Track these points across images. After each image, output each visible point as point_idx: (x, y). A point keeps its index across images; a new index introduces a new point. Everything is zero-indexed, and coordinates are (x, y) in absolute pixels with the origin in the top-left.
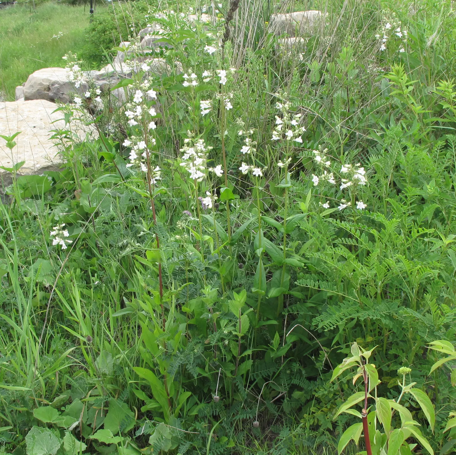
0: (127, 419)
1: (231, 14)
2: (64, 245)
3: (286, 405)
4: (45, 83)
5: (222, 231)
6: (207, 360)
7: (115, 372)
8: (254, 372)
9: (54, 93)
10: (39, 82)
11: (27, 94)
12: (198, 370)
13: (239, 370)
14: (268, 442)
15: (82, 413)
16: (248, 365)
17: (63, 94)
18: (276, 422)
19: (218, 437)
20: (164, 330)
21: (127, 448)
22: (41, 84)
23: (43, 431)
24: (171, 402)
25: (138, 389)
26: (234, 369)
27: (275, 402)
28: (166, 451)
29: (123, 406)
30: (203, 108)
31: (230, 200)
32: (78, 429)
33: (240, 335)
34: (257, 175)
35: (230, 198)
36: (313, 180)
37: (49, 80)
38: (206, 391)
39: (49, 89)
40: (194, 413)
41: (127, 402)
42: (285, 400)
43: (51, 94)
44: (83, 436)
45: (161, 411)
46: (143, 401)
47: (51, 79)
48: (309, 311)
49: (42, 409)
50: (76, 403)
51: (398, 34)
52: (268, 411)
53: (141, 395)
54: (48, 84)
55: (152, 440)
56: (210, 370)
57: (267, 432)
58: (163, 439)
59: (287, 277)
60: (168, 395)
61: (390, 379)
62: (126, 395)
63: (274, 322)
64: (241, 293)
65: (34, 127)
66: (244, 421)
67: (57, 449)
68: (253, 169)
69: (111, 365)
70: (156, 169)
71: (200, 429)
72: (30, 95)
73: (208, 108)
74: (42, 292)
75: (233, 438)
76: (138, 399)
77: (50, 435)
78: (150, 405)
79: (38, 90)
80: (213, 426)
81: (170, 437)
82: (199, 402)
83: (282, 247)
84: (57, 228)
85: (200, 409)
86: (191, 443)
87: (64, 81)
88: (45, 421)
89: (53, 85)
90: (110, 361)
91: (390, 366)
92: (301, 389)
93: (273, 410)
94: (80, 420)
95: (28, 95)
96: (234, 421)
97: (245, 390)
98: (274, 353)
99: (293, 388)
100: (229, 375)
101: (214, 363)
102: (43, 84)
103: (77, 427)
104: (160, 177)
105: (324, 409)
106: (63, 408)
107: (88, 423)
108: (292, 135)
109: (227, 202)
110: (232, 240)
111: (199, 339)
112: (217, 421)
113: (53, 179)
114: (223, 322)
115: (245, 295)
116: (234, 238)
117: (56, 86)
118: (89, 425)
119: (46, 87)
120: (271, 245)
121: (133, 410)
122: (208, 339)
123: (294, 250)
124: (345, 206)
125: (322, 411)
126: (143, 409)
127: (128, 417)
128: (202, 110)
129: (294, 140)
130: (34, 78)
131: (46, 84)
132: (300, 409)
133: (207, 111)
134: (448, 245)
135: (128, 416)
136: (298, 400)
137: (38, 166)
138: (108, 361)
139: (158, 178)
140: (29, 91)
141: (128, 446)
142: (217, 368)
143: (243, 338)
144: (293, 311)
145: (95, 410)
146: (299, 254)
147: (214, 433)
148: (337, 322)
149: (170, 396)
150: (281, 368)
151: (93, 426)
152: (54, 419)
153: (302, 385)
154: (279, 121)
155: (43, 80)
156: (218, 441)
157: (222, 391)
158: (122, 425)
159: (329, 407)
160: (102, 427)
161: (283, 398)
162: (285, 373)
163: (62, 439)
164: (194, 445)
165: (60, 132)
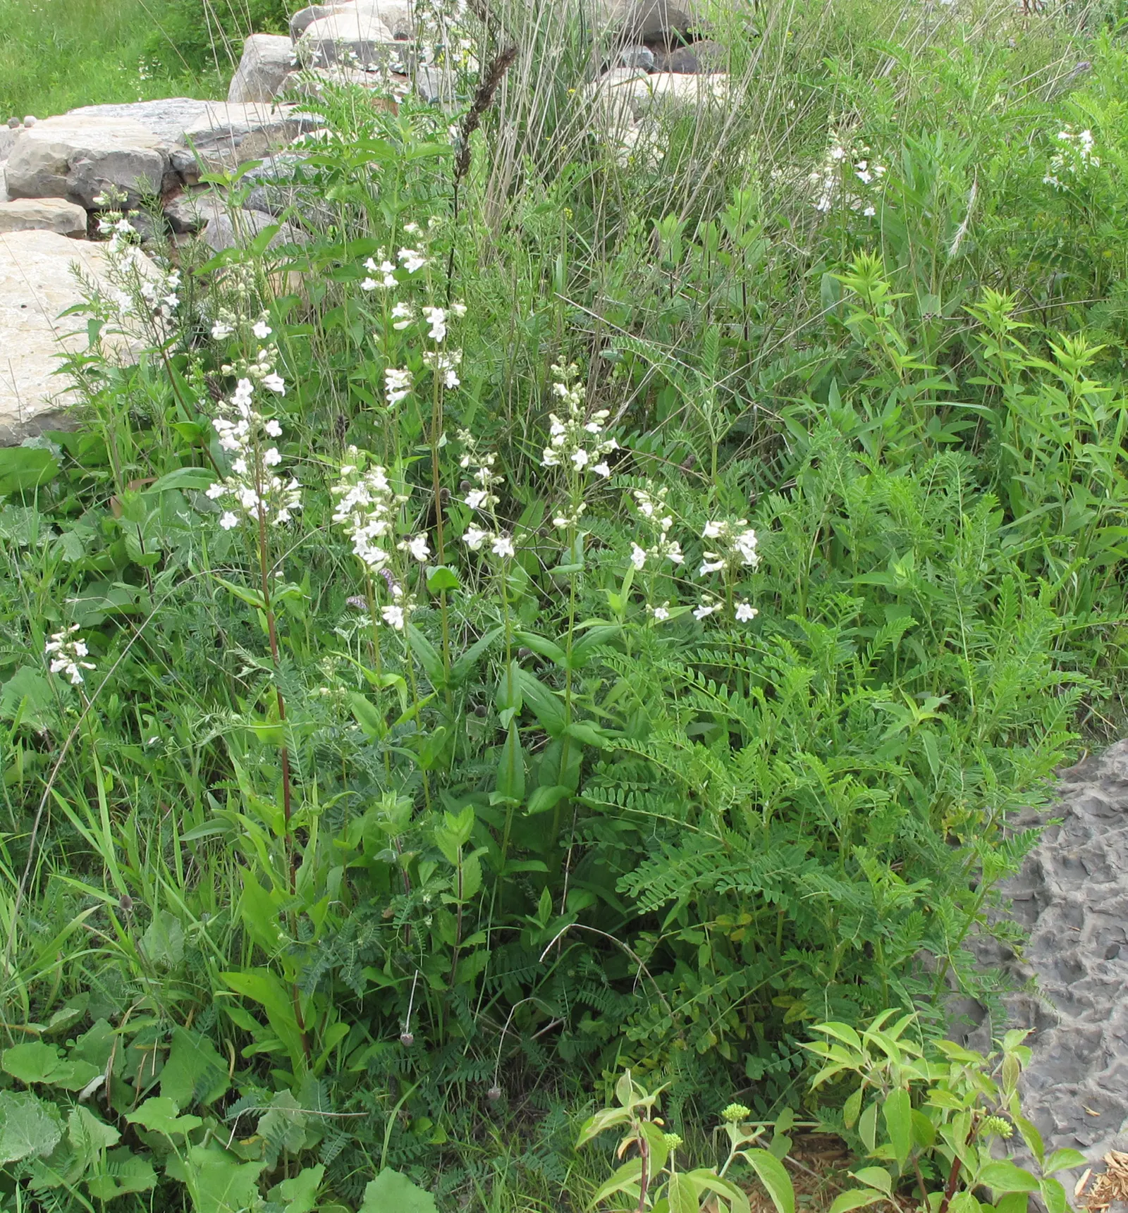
0: (211, 1073)
1: (475, 117)
2: (76, 673)
3: (566, 1047)
4: (57, 156)
5: (429, 656)
6: (388, 954)
7: (187, 964)
8: (494, 973)
9: (80, 179)
10: (42, 152)
11: (12, 181)
12: (368, 974)
13: (459, 970)
14: (524, 1127)
15: (112, 1057)
16: (481, 960)
17: (101, 181)
18: (544, 1080)
19: (410, 1118)
20: (293, 892)
21: (206, 1148)
22: (47, 157)
23: (22, 1103)
24: (310, 1041)
25: (237, 1007)
26: (448, 970)
27: (541, 1040)
28: (295, 1151)
29: (201, 1046)
30: (390, 387)
31: (449, 589)
32: (105, 1094)
33: (460, 903)
34: (502, 555)
35: (450, 585)
36: (633, 557)
37: (68, 147)
38: (387, 1013)
39: (67, 169)
40: (359, 1067)
41: (213, 1032)
42: (563, 1036)
43: (71, 181)
44: (112, 1109)
45: (285, 1055)
46: (249, 1033)
47: (72, 144)
48: (620, 840)
49: (22, 1049)
50: (100, 1031)
51: (860, 174)
52: (525, 1057)
53: (242, 1020)
54: (64, 156)
55: (265, 1127)
56: (396, 972)
57: (522, 1106)
58: (287, 1127)
59: (575, 758)
60: (302, 1025)
61: (791, 1001)
62: (209, 1018)
63: (539, 866)
64: (462, 815)
65: (23, 306)
66: (470, 1085)
67: (54, 1142)
68: (494, 541)
69: (179, 946)
70: (291, 486)
71: (368, 1106)
72: (21, 182)
73: (404, 388)
74: (29, 751)
75: (444, 1120)
76: (238, 1028)
77: (39, 1111)
78: (264, 1046)
79: (41, 171)
80: (401, 1096)
81: (302, 1123)
82: (369, 1037)
83: (563, 693)
84: (62, 635)
85: (371, 1058)
86: (349, 1136)
87: (102, 149)
88: (28, 1078)
89: (76, 160)
90: (176, 934)
91: (789, 979)
92: (596, 1014)
93: (536, 1057)
94: (107, 1072)
95: (16, 183)
96: (448, 1083)
97: (473, 1015)
98: (538, 935)
99: (579, 1010)
100: (436, 984)
101: (404, 957)
102: (52, 158)
103: (101, 1088)
104: (301, 502)
105: (645, 1061)
106: (70, 1043)
107: (126, 1076)
108: (585, 462)
109: (443, 593)
110: (453, 677)
111: (370, 906)
112: (413, 1083)
113: (64, 450)
114: (426, 869)
115: (471, 819)
116: (457, 672)
117: (86, 161)
118: (129, 1082)
119: (59, 164)
120: (539, 690)
121: (224, 1053)
122: (390, 908)
123: (592, 697)
124: (708, 610)
125: (642, 1065)
126: (247, 1052)
127: (212, 1069)
128: (388, 392)
129: (591, 469)
130: (31, 141)
131: (60, 156)
132: (595, 1056)
133: (401, 395)
134: (921, 723)
135: (214, 1067)
136: (590, 1037)
137: (30, 409)
138: (172, 936)
139: (294, 505)
140: (18, 173)
141: (209, 1141)
142: (409, 969)
143: (465, 907)
144: (584, 839)
145: (140, 1052)
146: (604, 705)
147: (403, 1108)
148: (668, 892)
149: (307, 1028)
150: (557, 963)
151: (137, 1084)
152: (48, 1070)
153: (599, 1005)
154: (557, 426)
155: (53, 147)
156: (411, 1128)
157: (422, 1014)
158: (200, 1086)
159: (656, 1058)
160: (155, 1092)
161: (558, 1029)
162: (565, 974)
163: (66, 1121)
164: (356, 1137)
165: (79, 359)
